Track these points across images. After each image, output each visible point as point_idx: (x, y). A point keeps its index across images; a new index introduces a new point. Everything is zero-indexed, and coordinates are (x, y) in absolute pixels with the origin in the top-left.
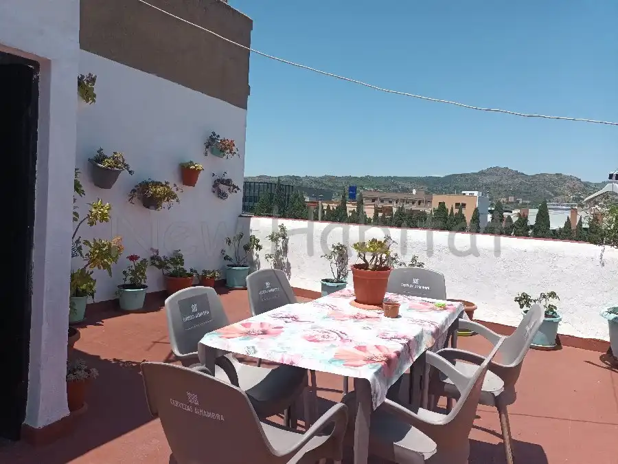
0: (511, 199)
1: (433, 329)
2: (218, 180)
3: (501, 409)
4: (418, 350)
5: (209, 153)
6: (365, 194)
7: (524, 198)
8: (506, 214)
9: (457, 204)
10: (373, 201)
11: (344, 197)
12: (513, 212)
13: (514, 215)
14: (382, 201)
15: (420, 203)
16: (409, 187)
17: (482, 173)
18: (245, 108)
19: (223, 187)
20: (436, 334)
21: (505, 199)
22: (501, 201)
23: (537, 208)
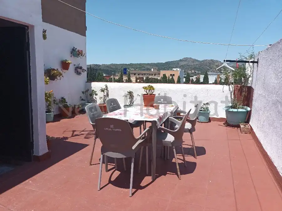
0: (193, 71)
1: (170, 111)
2: (77, 67)
3: (191, 133)
4: (167, 116)
5: (72, 56)
6: (131, 72)
7: (198, 71)
8: (191, 78)
9: (171, 75)
10: (135, 75)
11: (122, 73)
12: (194, 77)
13: (194, 78)
14: (139, 75)
15: (155, 74)
16: (150, 68)
17: (181, 60)
18: (85, 36)
19: (79, 70)
20: (171, 113)
21: (190, 72)
22: (189, 72)
23: (204, 75)
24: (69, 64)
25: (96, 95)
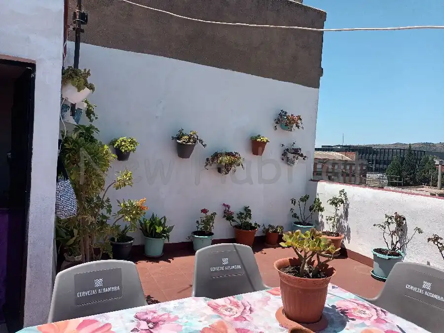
2: (287, 150)
5: (278, 128)
18: (317, 87)
24: (263, 144)
25: (321, 210)
